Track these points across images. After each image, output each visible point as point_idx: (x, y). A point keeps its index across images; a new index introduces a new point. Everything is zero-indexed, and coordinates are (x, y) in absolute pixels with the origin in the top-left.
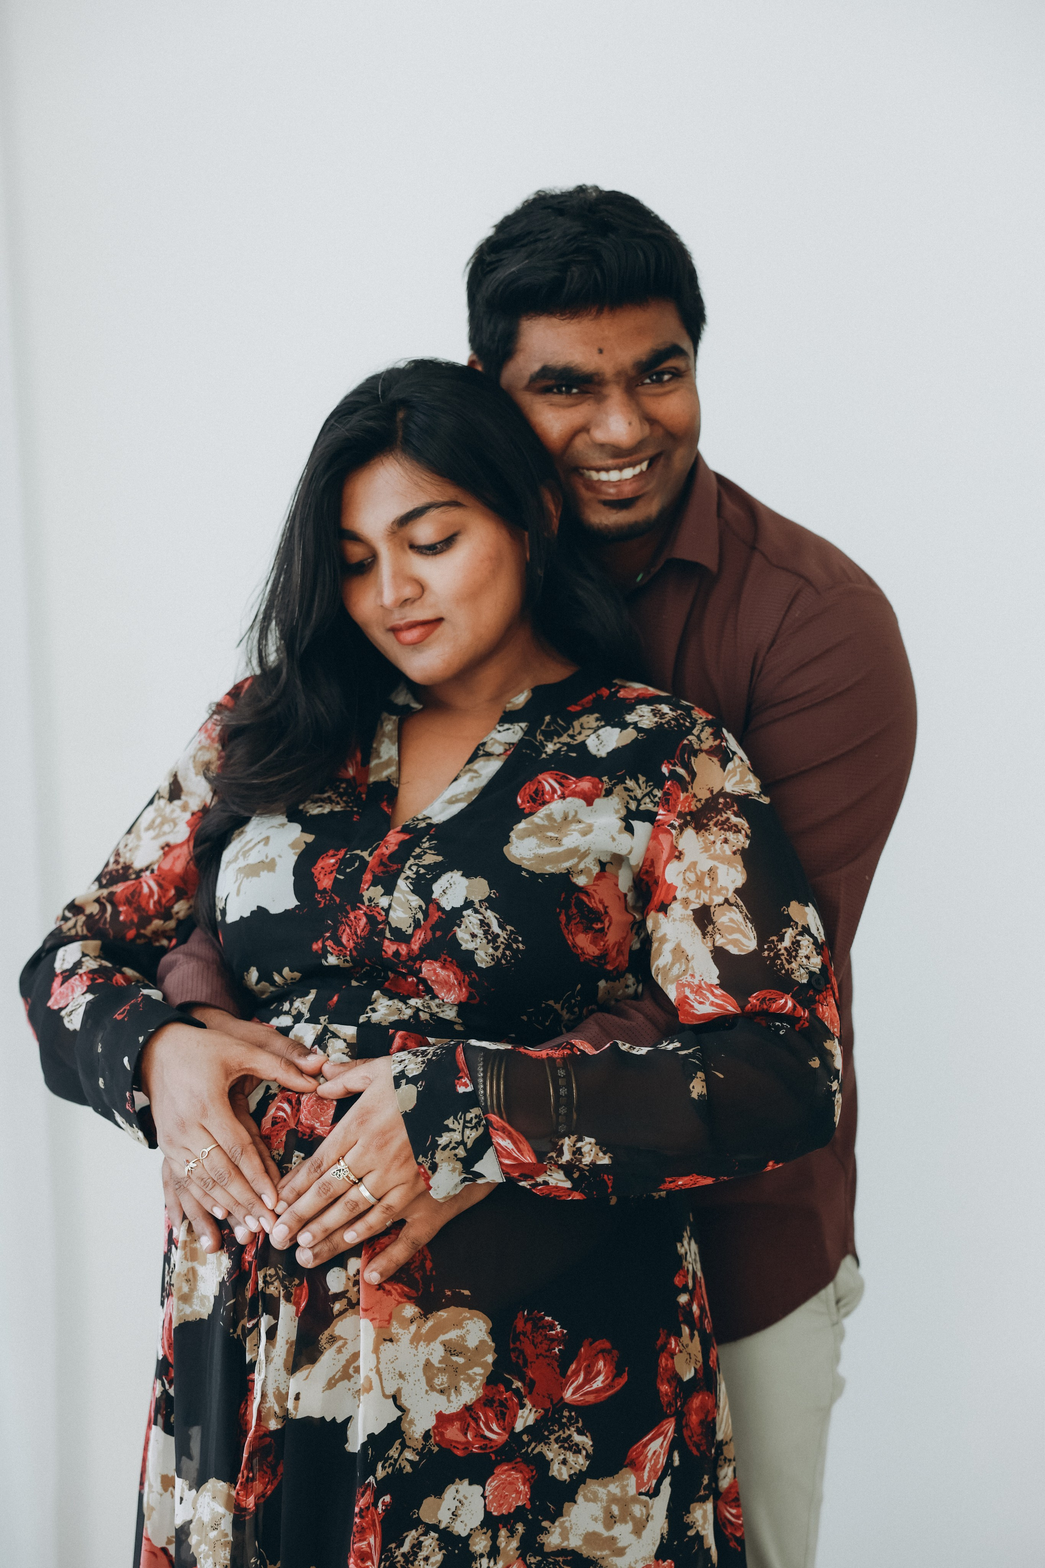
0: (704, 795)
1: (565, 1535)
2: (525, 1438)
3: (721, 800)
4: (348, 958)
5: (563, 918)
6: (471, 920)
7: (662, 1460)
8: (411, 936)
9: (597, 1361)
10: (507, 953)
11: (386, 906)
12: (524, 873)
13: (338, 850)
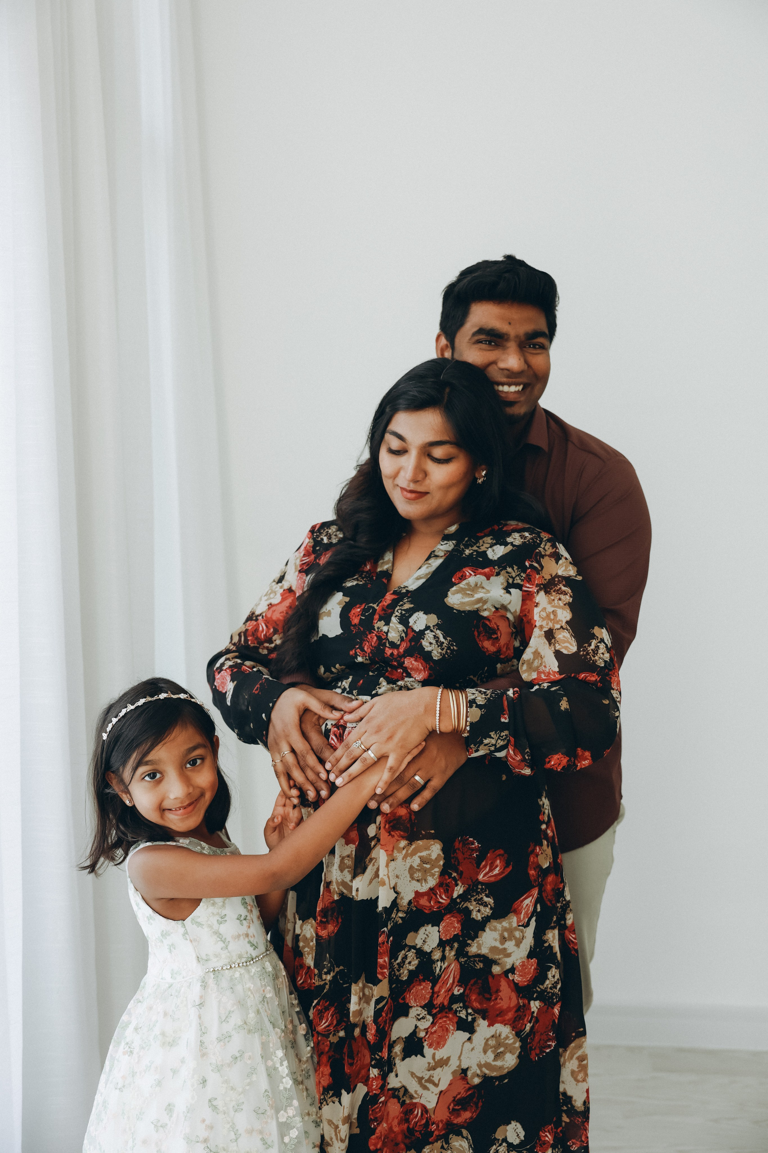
0: (548, 577)
1: (479, 947)
2: (458, 900)
3: (556, 579)
4: (367, 658)
5: (476, 633)
6: (429, 636)
7: (531, 909)
8: (399, 645)
9: (496, 860)
10: (448, 651)
11: (386, 631)
12: (455, 611)
13: (361, 604)
